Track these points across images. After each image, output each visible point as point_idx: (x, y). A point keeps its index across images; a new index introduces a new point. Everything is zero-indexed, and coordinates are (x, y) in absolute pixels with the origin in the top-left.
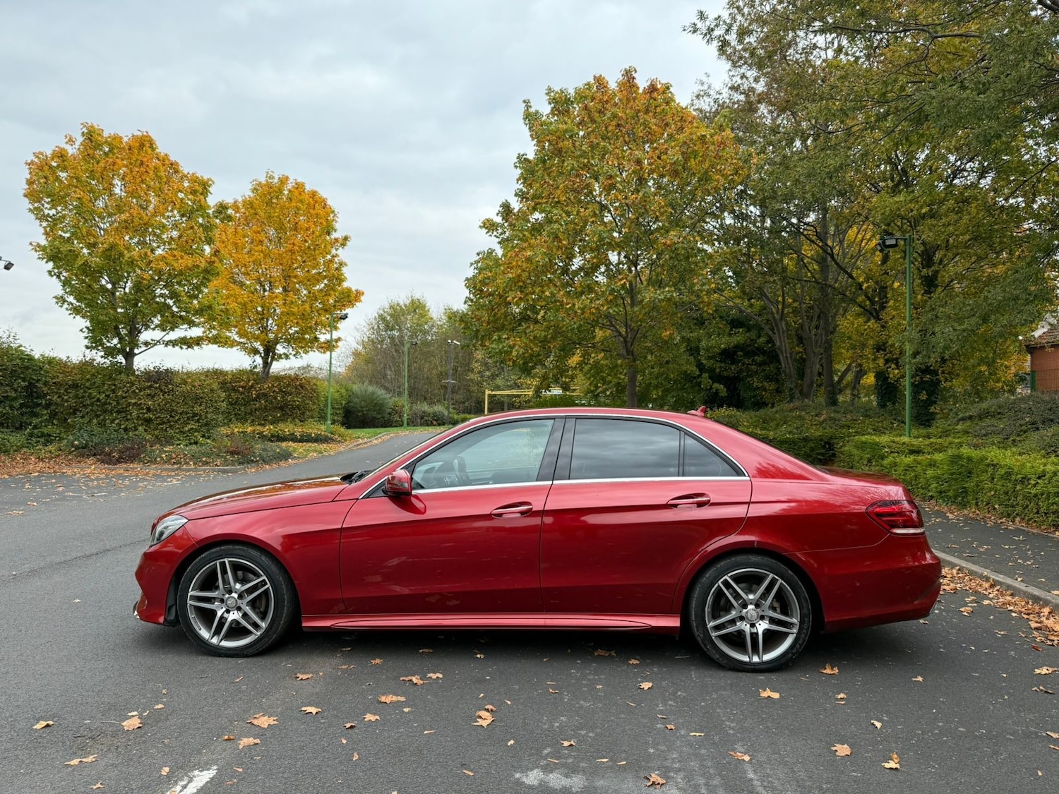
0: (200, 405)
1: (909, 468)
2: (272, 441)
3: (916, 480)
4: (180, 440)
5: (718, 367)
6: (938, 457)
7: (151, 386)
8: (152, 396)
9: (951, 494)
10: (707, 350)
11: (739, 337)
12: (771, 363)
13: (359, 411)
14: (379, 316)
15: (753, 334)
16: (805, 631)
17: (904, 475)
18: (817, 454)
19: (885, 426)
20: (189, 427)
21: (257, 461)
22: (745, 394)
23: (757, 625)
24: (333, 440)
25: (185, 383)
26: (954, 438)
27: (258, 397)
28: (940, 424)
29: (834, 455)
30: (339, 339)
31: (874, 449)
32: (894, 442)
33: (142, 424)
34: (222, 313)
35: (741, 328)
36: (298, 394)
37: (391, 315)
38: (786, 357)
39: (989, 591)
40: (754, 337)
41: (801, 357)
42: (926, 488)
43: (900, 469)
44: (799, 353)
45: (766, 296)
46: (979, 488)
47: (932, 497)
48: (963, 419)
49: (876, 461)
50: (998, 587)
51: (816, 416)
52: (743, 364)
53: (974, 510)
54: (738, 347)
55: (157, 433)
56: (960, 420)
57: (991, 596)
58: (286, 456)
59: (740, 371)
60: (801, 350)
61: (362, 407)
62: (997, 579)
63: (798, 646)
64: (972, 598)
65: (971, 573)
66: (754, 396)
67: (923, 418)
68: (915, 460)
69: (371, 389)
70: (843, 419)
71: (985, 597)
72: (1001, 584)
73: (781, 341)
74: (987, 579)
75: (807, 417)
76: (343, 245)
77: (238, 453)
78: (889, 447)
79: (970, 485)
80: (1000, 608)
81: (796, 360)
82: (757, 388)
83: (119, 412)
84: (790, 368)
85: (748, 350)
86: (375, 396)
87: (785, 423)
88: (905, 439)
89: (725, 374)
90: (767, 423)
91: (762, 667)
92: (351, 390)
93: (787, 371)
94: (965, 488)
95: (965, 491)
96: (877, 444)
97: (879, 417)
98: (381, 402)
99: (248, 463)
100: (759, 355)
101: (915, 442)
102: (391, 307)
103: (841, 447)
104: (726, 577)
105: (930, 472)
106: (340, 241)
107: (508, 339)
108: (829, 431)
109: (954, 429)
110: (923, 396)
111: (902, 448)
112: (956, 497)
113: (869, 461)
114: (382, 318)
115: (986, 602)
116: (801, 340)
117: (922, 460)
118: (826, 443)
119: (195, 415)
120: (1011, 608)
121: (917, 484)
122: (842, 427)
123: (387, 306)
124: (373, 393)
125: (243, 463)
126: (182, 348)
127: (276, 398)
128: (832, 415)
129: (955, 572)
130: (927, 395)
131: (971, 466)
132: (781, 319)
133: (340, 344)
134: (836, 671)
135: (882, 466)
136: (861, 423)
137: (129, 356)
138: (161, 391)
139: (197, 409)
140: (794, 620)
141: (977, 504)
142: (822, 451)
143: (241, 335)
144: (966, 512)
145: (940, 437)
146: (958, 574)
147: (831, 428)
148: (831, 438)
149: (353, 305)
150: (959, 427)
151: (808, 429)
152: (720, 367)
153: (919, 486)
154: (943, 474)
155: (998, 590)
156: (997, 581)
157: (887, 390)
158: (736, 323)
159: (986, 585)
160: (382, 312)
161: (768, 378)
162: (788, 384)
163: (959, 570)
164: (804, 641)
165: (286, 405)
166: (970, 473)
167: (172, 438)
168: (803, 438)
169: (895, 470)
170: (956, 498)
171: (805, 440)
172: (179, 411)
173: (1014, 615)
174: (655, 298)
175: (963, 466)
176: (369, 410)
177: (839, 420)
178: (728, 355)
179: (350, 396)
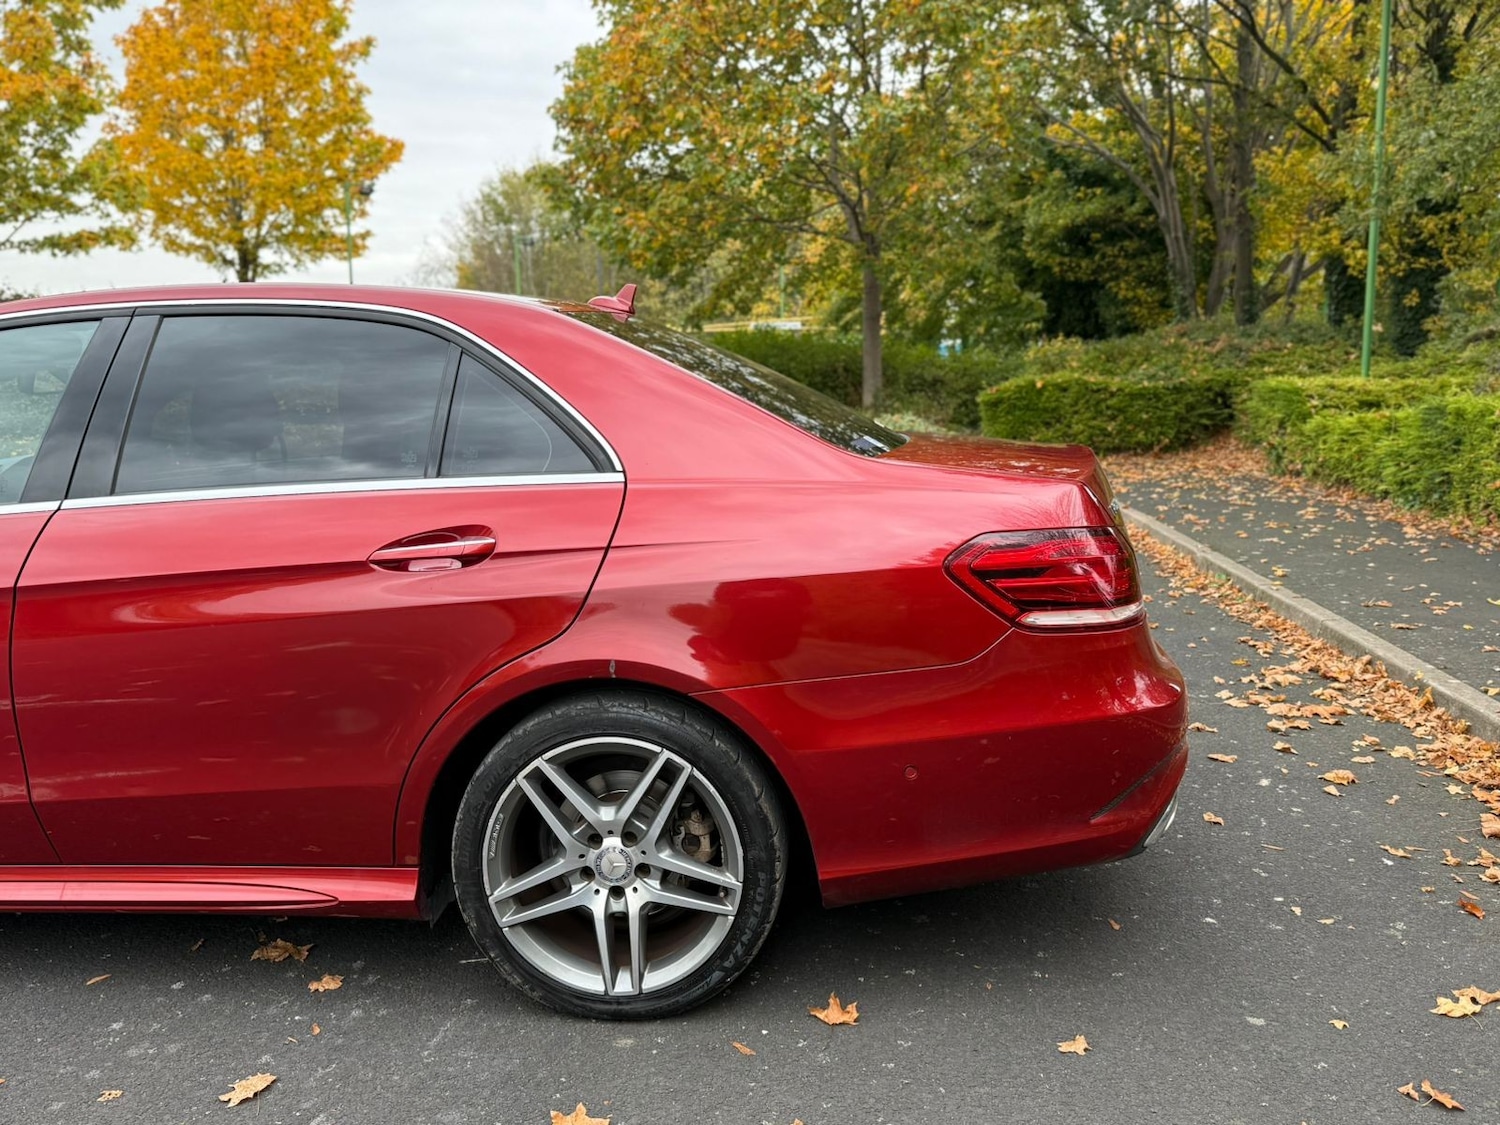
1: (1348, 436)
3: (1359, 460)
5: (1055, 263)
6: (1407, 412)
9: (1419, 486)
10: (1040, 231)
11: (1096, 204)
12: (1154, 251)
14: (484, 196)
15: (1122, 198)
16: (757, 909)
17: (1340, 450)
18: (1201, 416)
19: (1332, 358)
22: (1108, 313)
23: (629, 891)
26: (1453, 375)
28: (1432, 349)
29: (1231, 417)
30: (365, 235)
31: (1291, 402)
32: (1333, 387)
34: (113, 187)
35: (1100, 186)
37: (506, 195)
38: (1177, 238)
39: (1419, 719)
40: (1123, 203)
41: (1206, 239)
42: (1376, 475)
43: (1333, 438)
44: (1205, 230)
45: (1143, 125)
46: (1473, 475)
47: (1386, 494)
48: (1476, 339)
49: (1294, 425)
50: (1439, 711)
51: (1206, 344)
52: (1103, 256)
53: (1460, 518)
54: (1093, 223)
56: (1469, 341)
57: (1420, 732)
59: (1097, 271)
60: (1206, 225)
62: (1442, 689)
63: (739, 949)
64: (1370, 739)
65: (1393, 671)
66: (1122, 316)
67: (1407, 339)
68: (1360, 421)
70: (1256, 348)
71: (1407, 737)
72: (1448, 701)
73: (1167, 211)
74: (1421, 687)
75: (1190, 347)
76: (365, 54)
78: (1321, 397)
79: (1456, 467)
80: (1429, 767)
81: (1197, 246)
82: (1126, 301)
84: (1182, 259)
85: (1111, 230)
87: (1146, 360)
88: (1357, 381)
89: (1071, 277)
90: (1114, 361)
91: (640, 1007)
93: (1178, 265)
94: (1448, 474)
95: (1447, 478)
96: (1297, 391)
97: (1324, 342)
100: (1130, 238)
101: (1373, 385)
102: (504, 180)
103: (1244, 401)
104: (538, 763)
105: (1385, 444)
106: (358, 48)
107: (621, 214)
108: (1225, 371)
109: (1454, 358)
110: (1412, 299)
111: (1347, 397)
112: (1429, 492)
113: (1282, 424)
114: (488, 200)
115: (1399, 751)
116: (1208, 207)
117: (1373, 420)
118: (1218, 394)
120: (1453, 769)
121: (1362, 468)
122: (1250, 364)
123: (496, 179)
126: (54, 255)
128: (1236, 341)
129: (1358, 667)
130: (1420, 296)
131: (1462, 428)
132: (1168, 165)
133: (369, 242)
134: (851, 1014)
135: (1302, 434)
136: (1288, 355)
140: (730, 879)
141: (1467, 507)
142: (1211, 410)
143: (197, 232)
144: (1444, 522)
145: (1427, 376)
146: (1365, 671)
147: (1230, 365)
148: (1228, 384)
149: (387, 168)
150: (1466, 354)
151: (1186, 369)
152: (1061, 264)
153: (1365, 471)
154: (1408, 447)
155: (1439, 717)
156: (1442, 695)
157: (1346, 292)
158: (1093, 179)
159: (1416, 703)
160: (487, 190)
161: (1148, 280)
162: (1179, 290)
163: (1369, 663)
164: (756, 935)
166: (1459, 443)
168: (1175, 388)
169: (1325, 442)
170: (1429, 496)
171: (1178, 389)
173: (1453, 789)
174: (885, 116)
175: (1446, 428)
177: (1249, 350)
178: (1077, 238)
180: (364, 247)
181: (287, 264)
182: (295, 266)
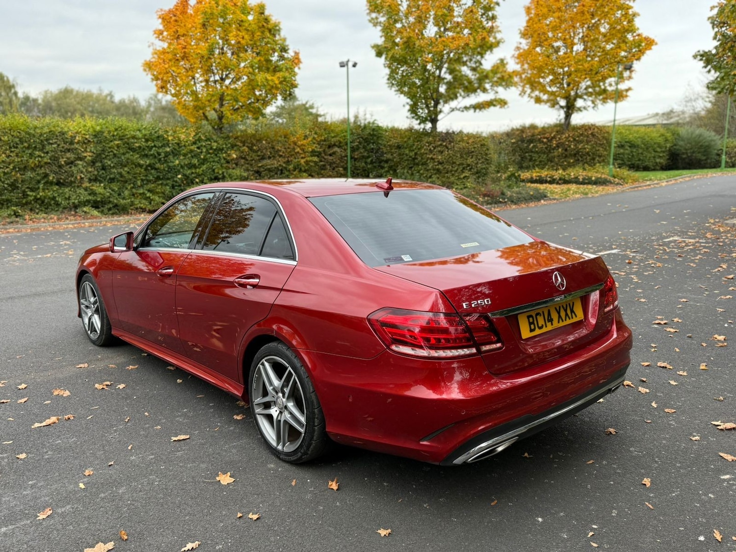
0: (472, 158)
2: (560, 184)
4: (457, 185)
7: (441, 145)
8: (441, 152)
13: (683, 153)
20: (464, 175)
21: (505, 202)
24: (611, 183)
25: (462, 140)
27: (558, 146)
33: (436, 174)
36: (588, 142)
55: (444, 179)
58: (541, 196)
61: (686, 150)
69: (698, 132)
77: (488, 196)
83: (423, 164)
86: (701, 138)
92: (678, 134)
98: (707, 144)
99: (496, 203)
119: (469, 165)
124: (700, 135)
125: (491, 204)
127: (570, 147)
137: (434, 121)
138: (447, 148)
139: (469, 161)
165: (578, 152)
167: (453, 183)
172: (458, 163)
176: (693, 152)
179: (676, 139)
180: (627, 96)
181: (589, 106)
182: (593, 107)
